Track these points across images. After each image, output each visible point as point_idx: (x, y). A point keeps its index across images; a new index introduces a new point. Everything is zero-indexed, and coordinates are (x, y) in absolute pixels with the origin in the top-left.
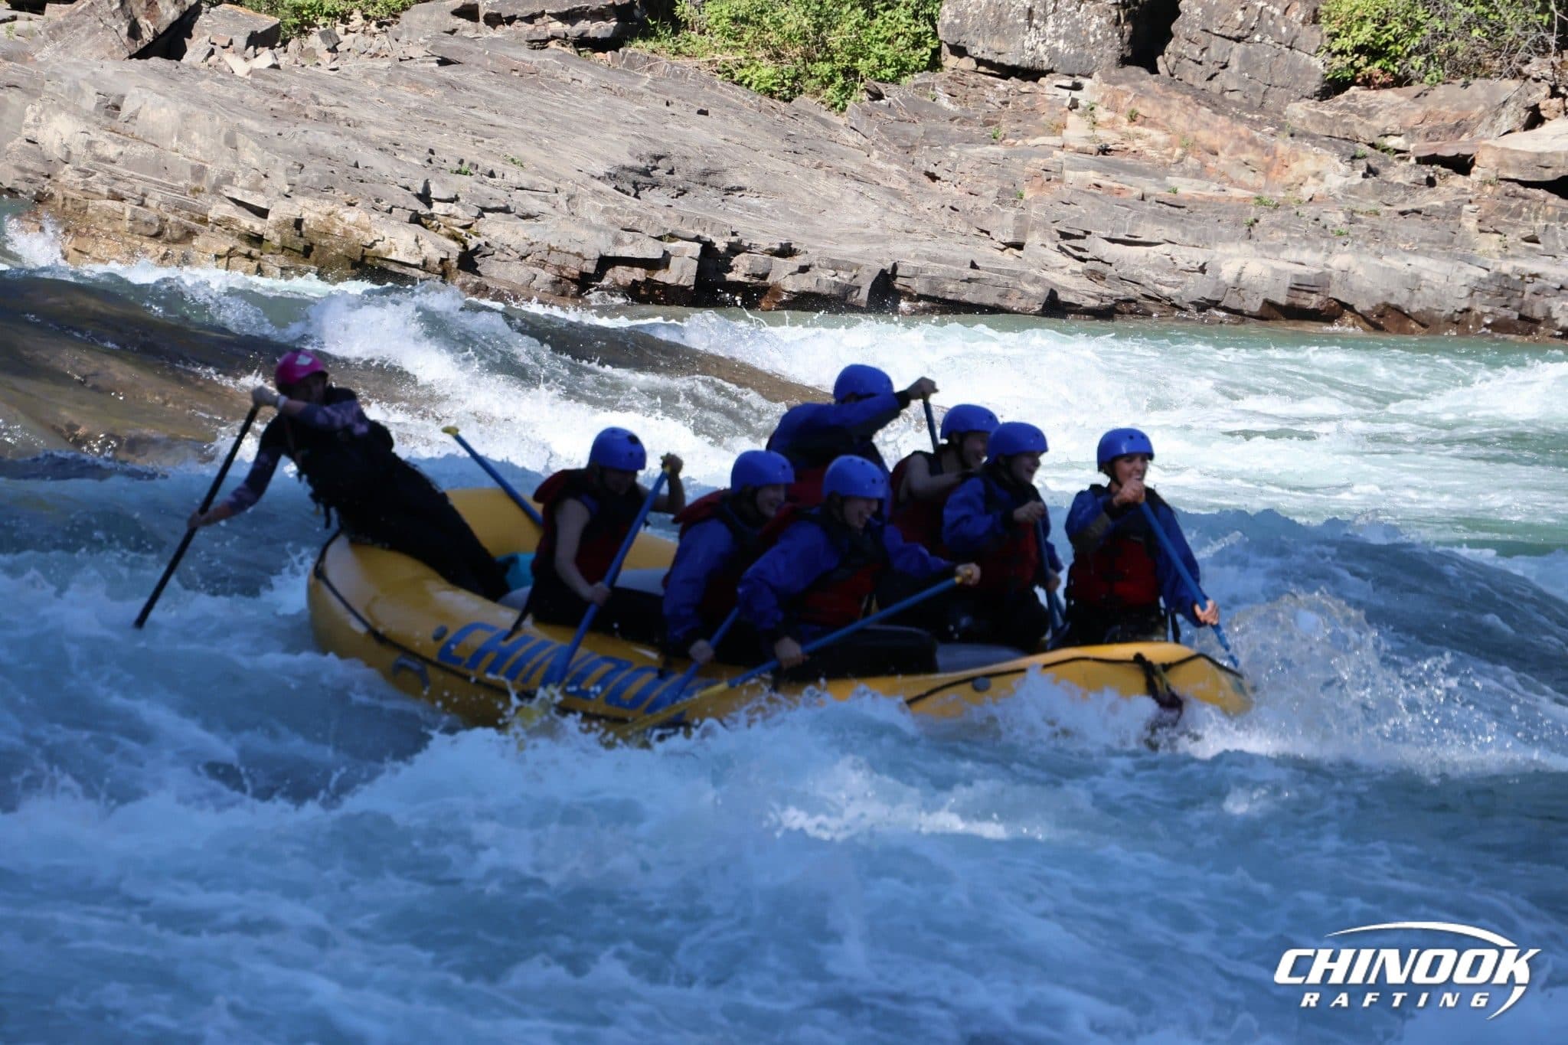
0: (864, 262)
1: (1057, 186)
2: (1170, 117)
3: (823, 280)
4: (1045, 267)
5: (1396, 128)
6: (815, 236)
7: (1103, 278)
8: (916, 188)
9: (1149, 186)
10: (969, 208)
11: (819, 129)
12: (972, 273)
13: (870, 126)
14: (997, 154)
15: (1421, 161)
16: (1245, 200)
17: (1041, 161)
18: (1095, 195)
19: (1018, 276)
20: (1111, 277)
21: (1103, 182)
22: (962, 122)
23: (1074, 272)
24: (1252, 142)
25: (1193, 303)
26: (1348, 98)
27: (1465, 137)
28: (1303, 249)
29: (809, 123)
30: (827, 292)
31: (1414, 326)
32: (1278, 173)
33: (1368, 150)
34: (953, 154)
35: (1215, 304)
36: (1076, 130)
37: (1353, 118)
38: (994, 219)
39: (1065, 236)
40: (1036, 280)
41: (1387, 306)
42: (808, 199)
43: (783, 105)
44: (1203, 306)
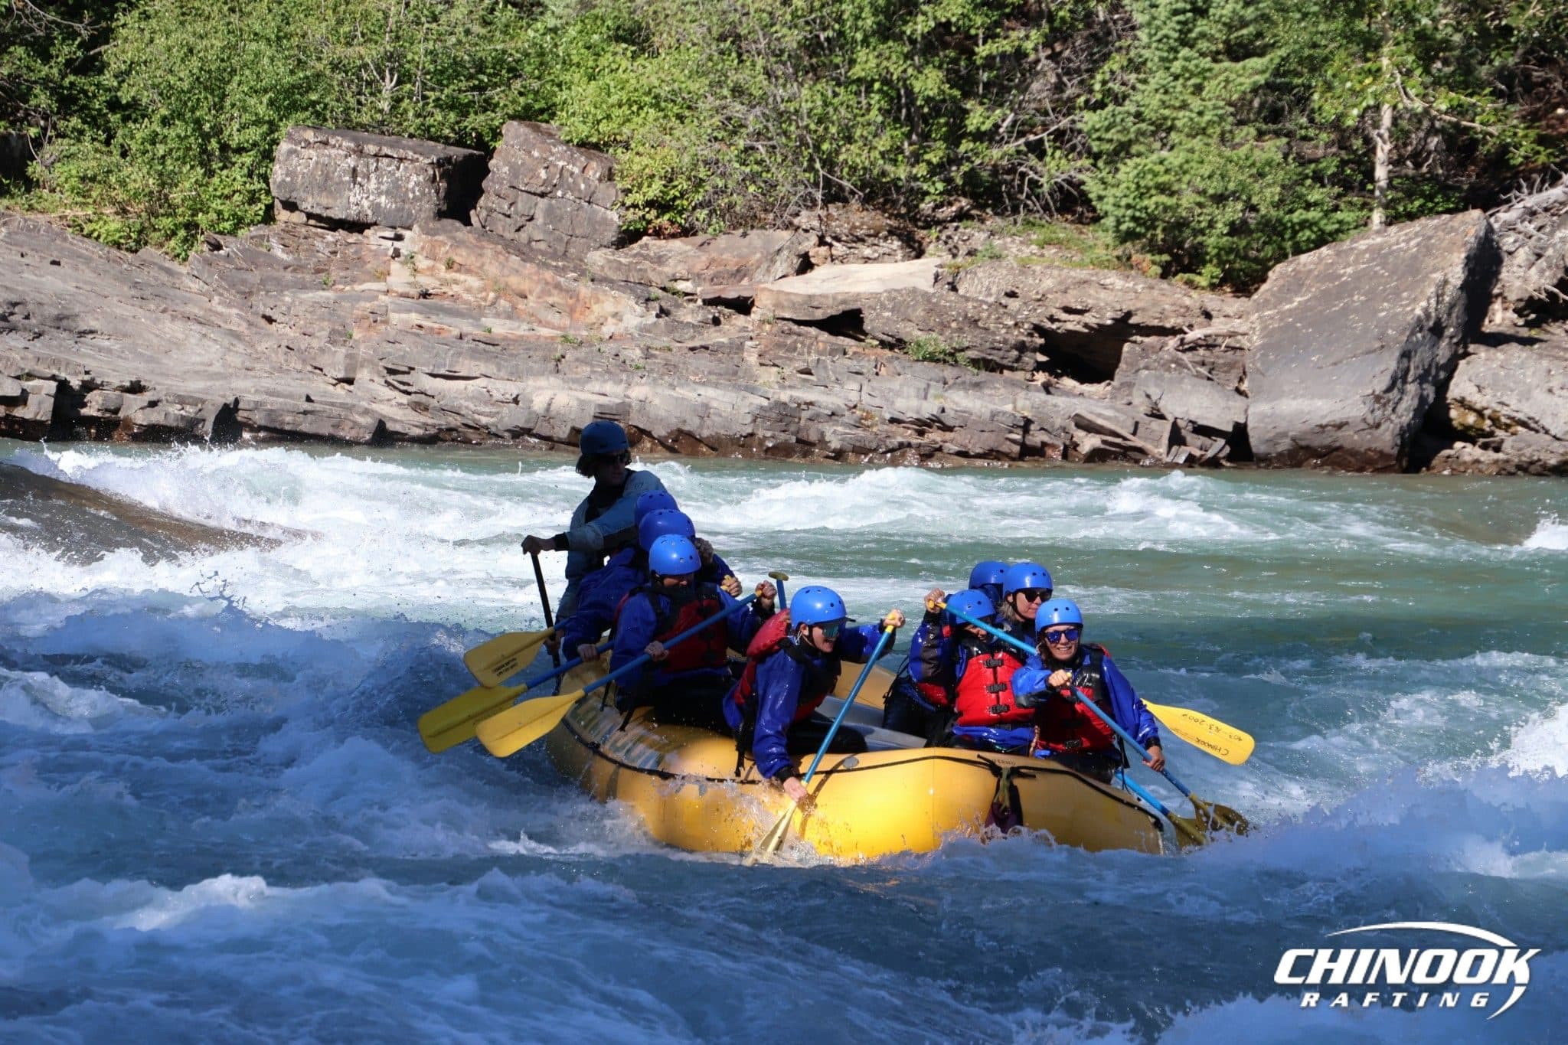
0: (209, 397)
1: (382, 327)
2: (483, 265)
3: (170, 413)
4: (374, 400)
5: (685, 273)
6: (162, 374)
7: (426, 409)
8: (254, 330)
9: (466, 326)
10: (303, 347)
11: (164, 277)
12: (307, 406)
13: (211, 275)
14: (328, 298)
15: (709, 302)
16: (552, 338)
17: (368, 305)
18: (418, 335)
19: (350, 408)
20: (434, 408)
21: (424, 323)
22: (294, 271)
23: (400, 404)
24: (558, 286)
25: (508, 431)
26: (641, 247)
27: (745, 282)
28: (605, 381)
29: (154, 272)
30: (174, 424)
31: (704, 449)
32: (582, 313)
33: (660, 293)
34: (287, 299)
35: (528, 432)
36: (399, 277)
37: (647, 264)
38: (326, 356)
39: (391, 372)
40: (366, 412)
41: (680, 431)
42: (155, 341)
43: (130, 256)
44: (518, 433)
